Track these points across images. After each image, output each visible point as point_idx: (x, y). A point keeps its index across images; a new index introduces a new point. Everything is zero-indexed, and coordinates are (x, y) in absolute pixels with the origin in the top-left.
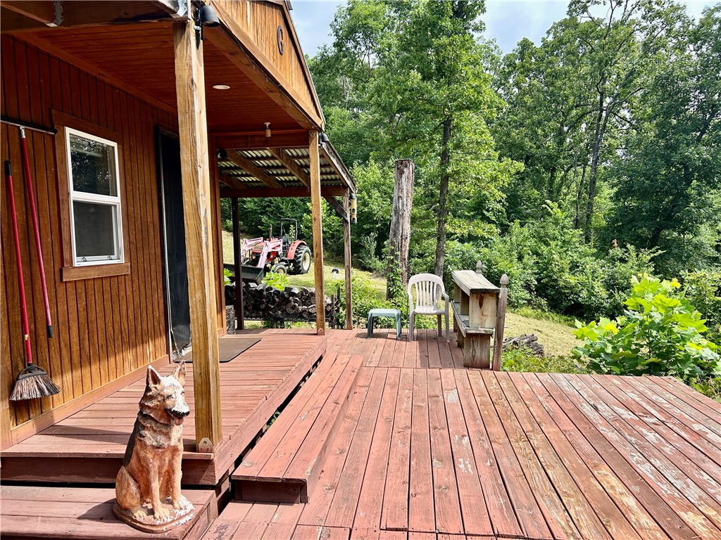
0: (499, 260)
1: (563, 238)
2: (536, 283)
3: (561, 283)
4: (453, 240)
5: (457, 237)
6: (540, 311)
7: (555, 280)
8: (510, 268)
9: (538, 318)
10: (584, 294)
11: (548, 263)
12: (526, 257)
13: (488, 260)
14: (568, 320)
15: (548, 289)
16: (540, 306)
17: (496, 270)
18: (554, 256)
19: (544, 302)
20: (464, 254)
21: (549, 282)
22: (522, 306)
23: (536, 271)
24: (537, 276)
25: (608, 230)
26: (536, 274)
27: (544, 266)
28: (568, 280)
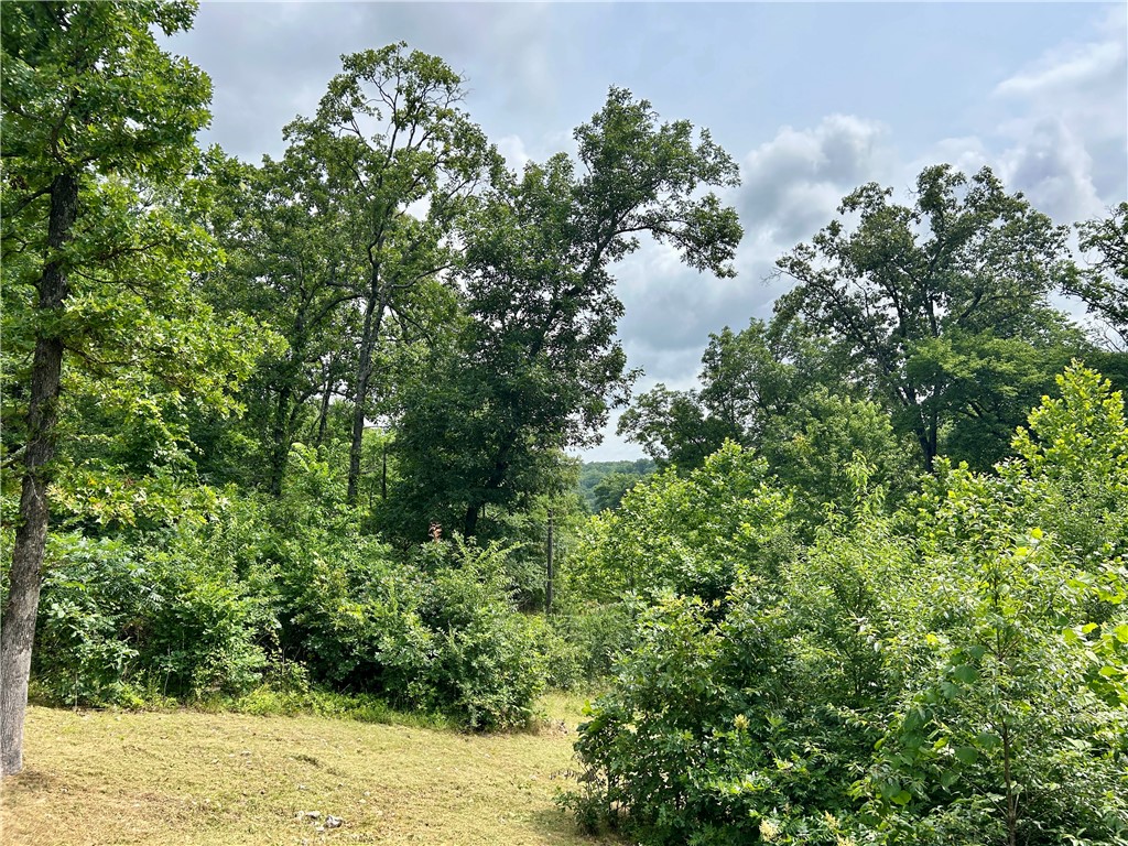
0: (194, 579)
1: (328, 521)
2: (279, 626)
3: (338, 623)
4: (70, 529)
5: (81, 523)
6: (293, 694)
7: (323, 617)
8: (224, 599)
9: (289, 710)
10: (387, 643)
11: (302, 579)
12: (254, 566)
13: (164, 581)
14: (353, 707)
15: (306, 638)
16: (289, 683)
17: (188, 604)
18: (316, 561)
19: (298, 669)
20: (100, 567)
21: (307, 621)
22: (251, 686)
23: (279, 598)
24: (279, 609)
25: (397, 505)
26: (276, 604)
27: (295, 587)
28: (351, 614)
